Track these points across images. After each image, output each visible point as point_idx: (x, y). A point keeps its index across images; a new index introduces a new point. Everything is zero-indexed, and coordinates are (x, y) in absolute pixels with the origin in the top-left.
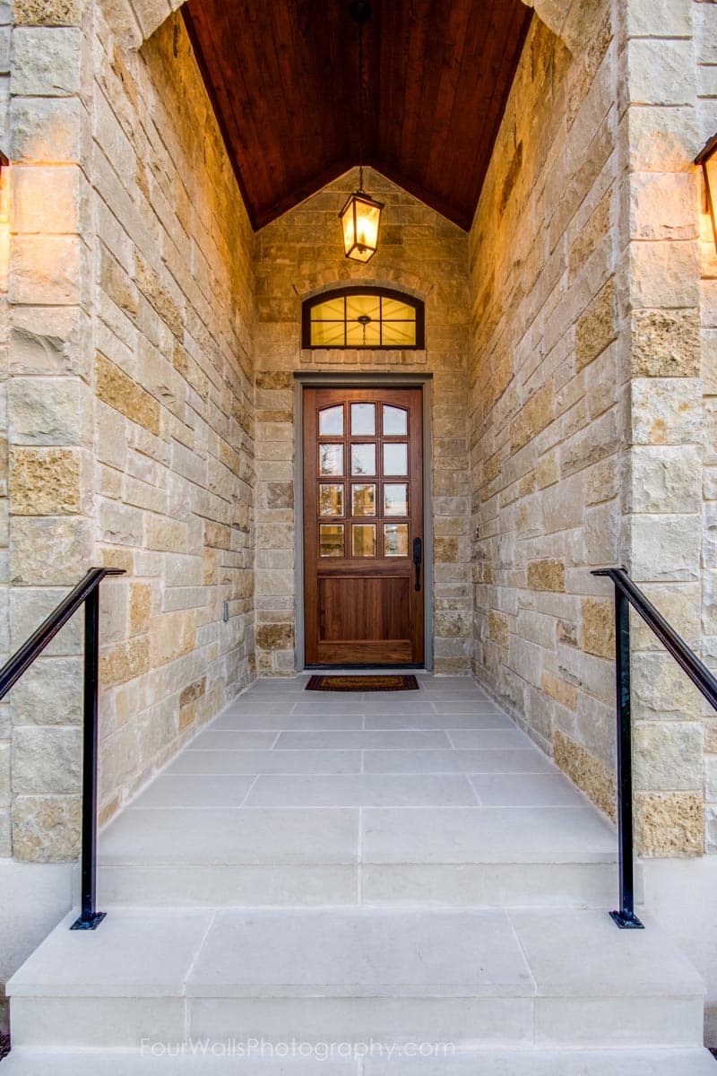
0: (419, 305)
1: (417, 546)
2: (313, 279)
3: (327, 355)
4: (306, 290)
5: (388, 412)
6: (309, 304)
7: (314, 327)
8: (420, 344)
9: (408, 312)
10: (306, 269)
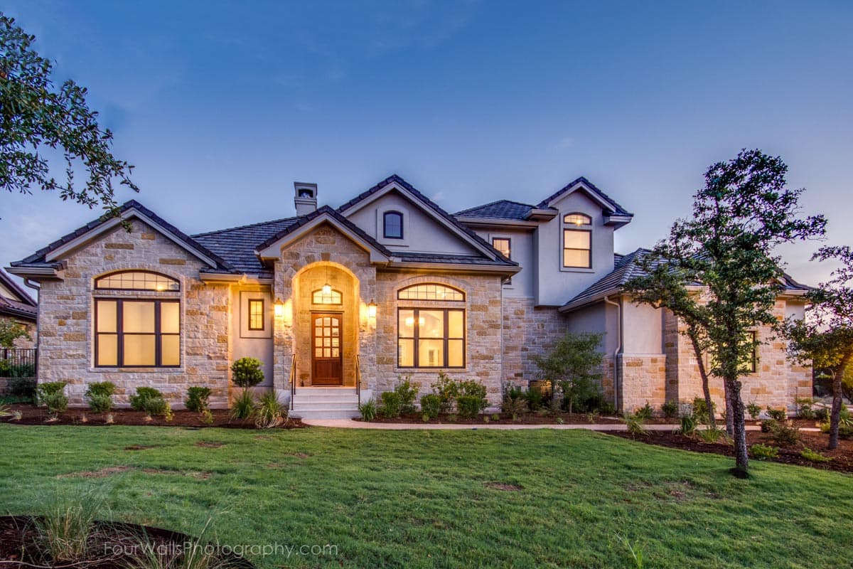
0: (342, 294)
1: (341, 353)
2: (315, 287)
3: (318, 306)
4: (313, 290)
5: (333, 319)
6: (313, 293)
7: (314, 298)
8: (341, 305)
9: (339, 295)
10: (313, 284)
